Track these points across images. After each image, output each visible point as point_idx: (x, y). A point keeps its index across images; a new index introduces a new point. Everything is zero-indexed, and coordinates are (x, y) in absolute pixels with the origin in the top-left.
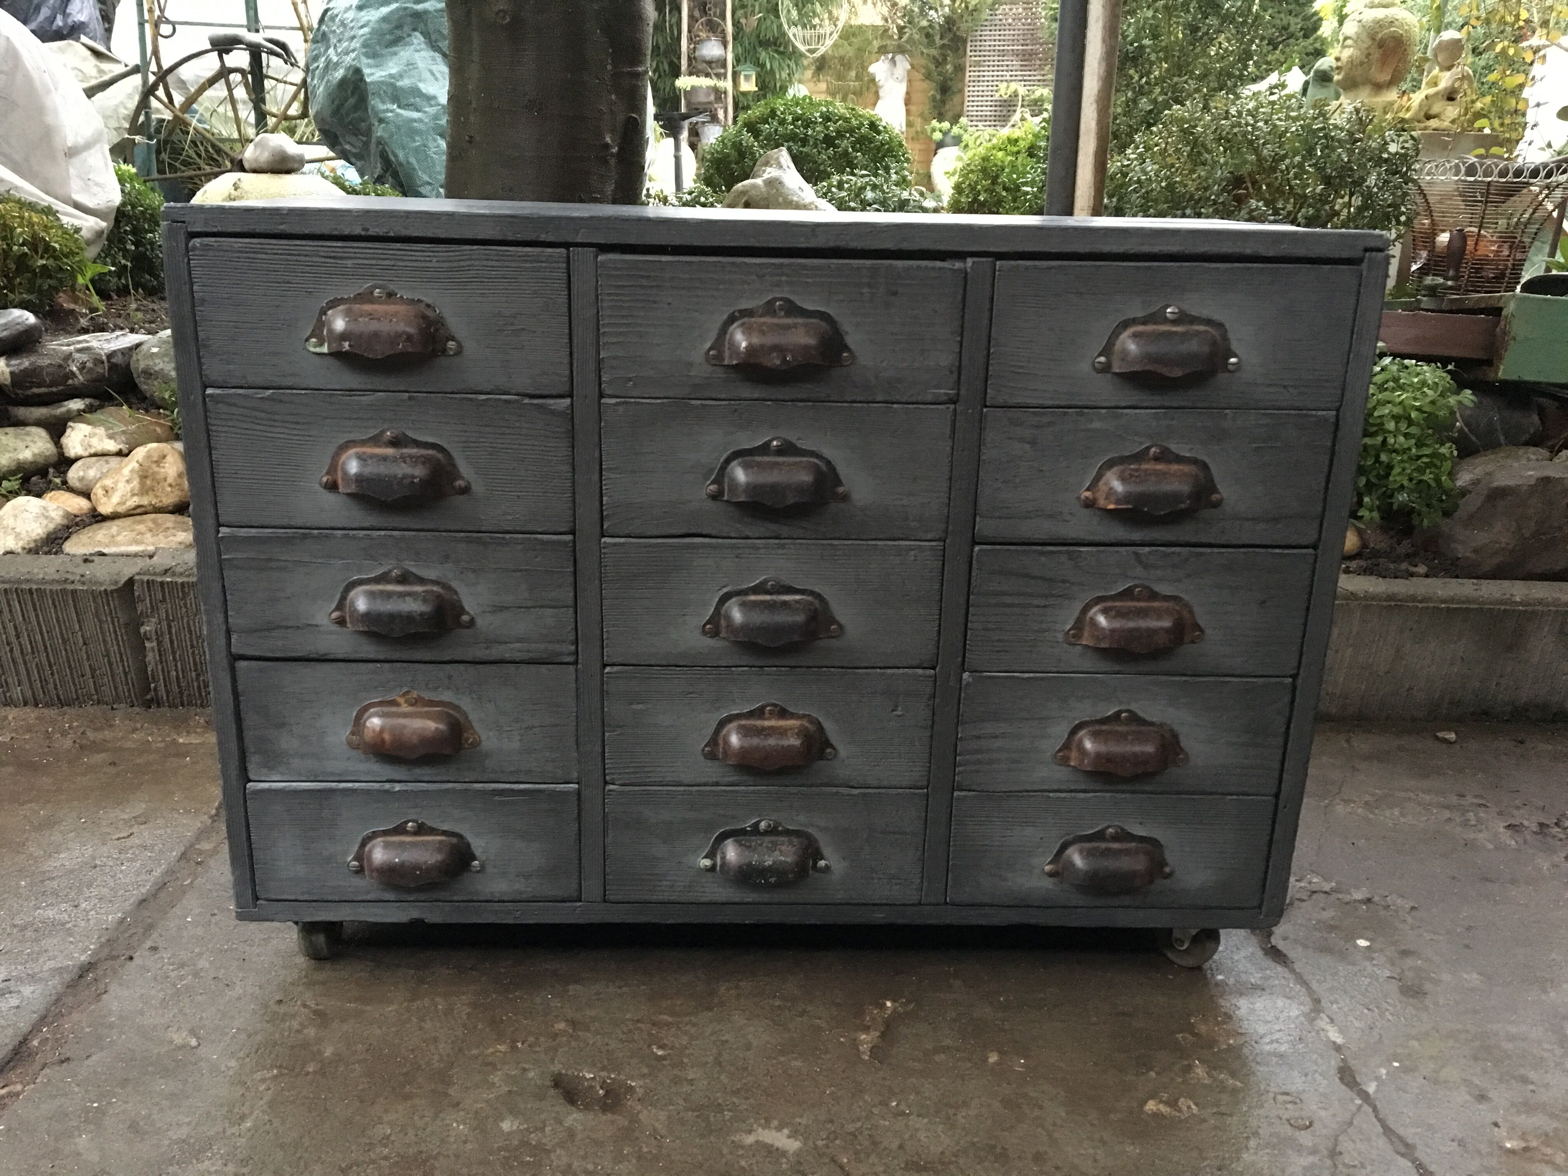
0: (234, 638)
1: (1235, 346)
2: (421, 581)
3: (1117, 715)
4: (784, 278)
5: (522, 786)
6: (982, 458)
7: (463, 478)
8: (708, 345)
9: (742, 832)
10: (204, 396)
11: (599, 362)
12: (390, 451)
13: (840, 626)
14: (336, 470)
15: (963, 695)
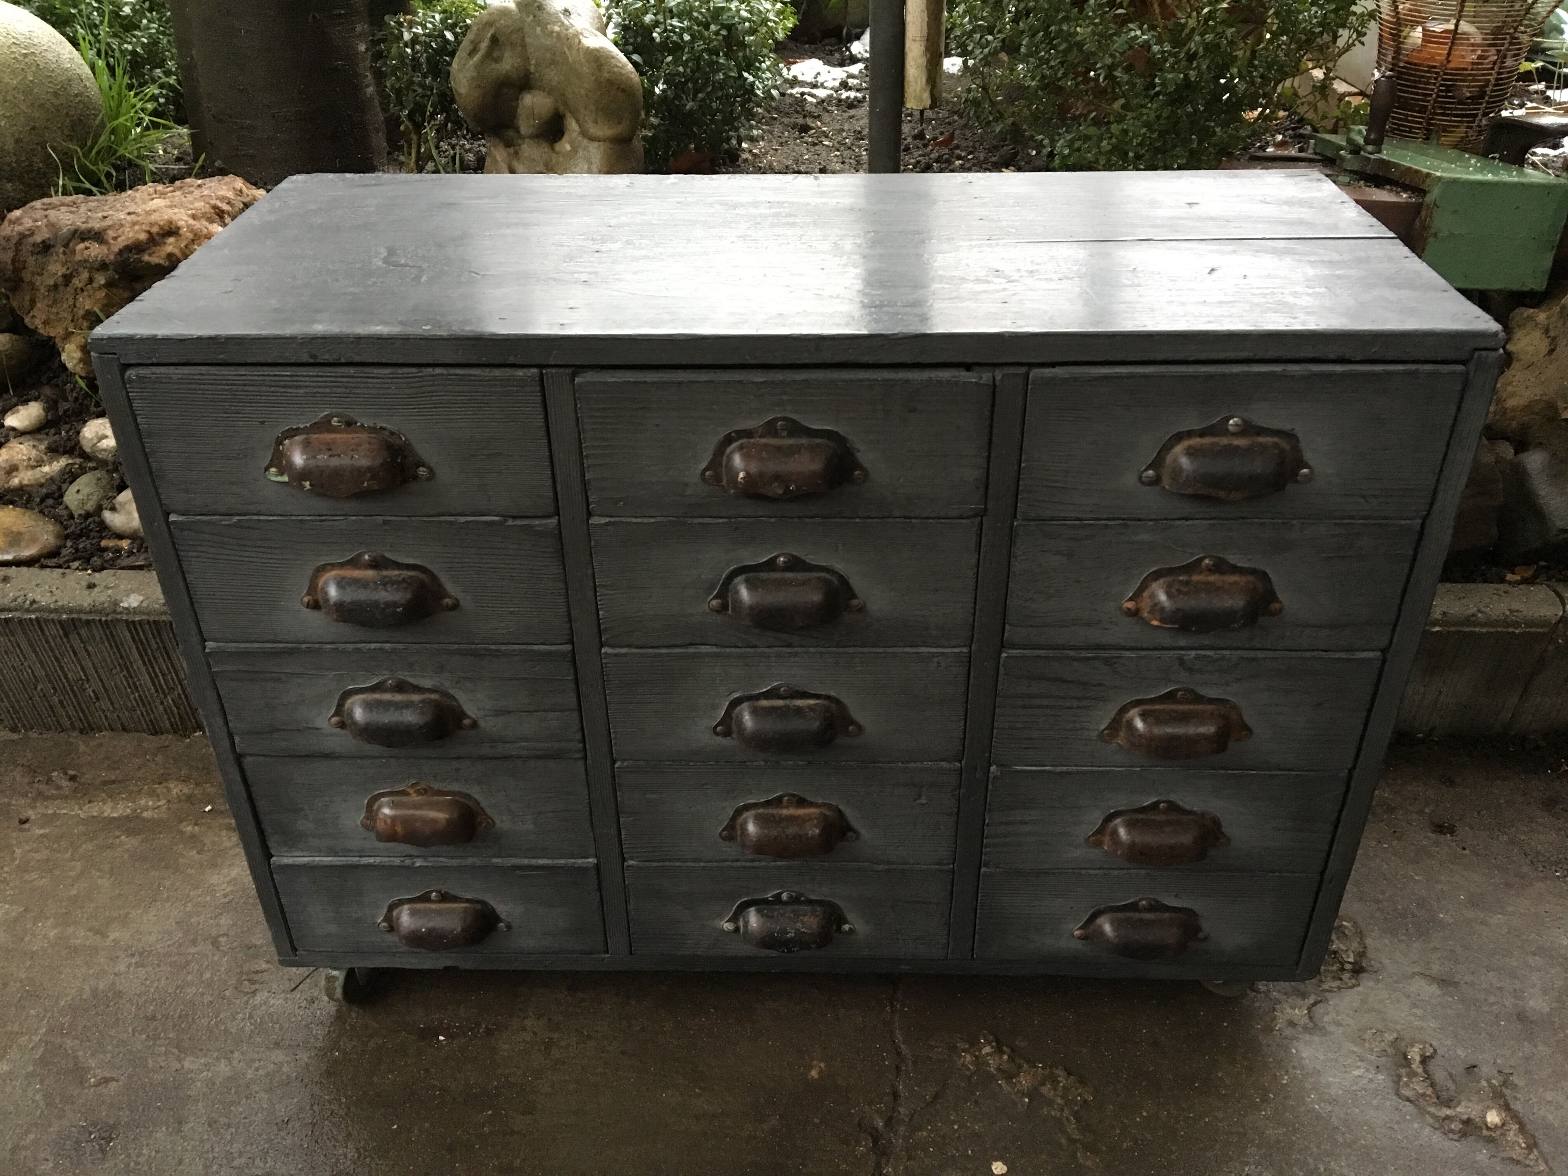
0: (237, 739)
1: (1308, 456)
2: (418, 689)
3: (1154, 806)
4: (785, 397)
5: (541, 862)
6: (1012, 569)
7: (449, 597)
8: (704, 465)
9: (765, 901)
10: (168, 523)
11: (585, 483)
12: (370, 573)
13: (860, 728)
14: (316, 591)
15: (990, 787)
